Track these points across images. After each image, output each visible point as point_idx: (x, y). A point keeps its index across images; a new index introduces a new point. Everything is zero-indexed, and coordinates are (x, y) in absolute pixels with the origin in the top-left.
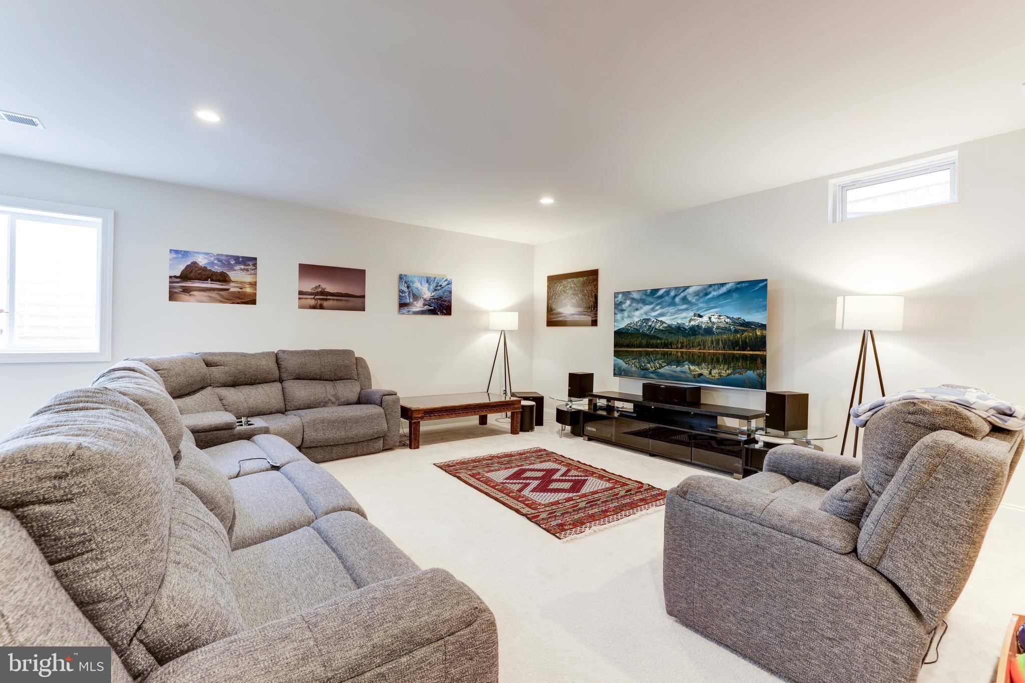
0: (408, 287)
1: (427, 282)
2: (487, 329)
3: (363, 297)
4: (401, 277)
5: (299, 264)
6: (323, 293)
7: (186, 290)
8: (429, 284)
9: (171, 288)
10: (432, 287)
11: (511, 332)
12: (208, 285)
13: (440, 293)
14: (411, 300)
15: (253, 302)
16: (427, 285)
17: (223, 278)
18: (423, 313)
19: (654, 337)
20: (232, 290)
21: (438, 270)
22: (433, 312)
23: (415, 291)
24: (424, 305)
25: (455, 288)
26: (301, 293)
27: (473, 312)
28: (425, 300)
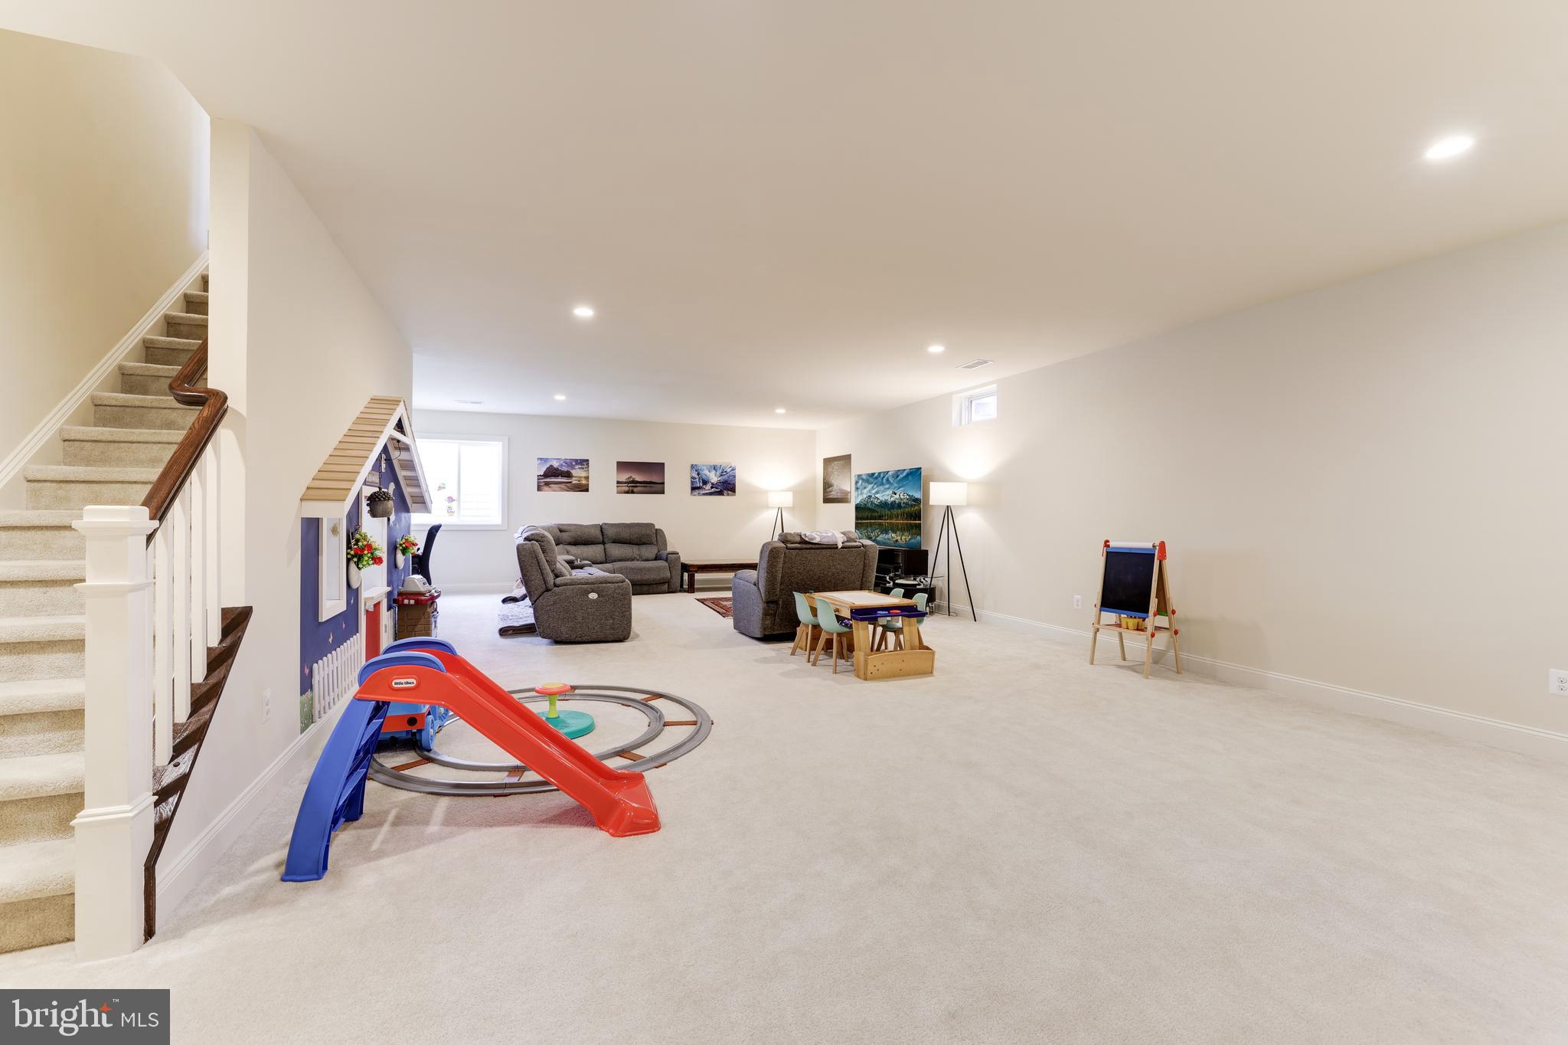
0: (698, 474)
1: (714, 469)
2: (767, 507)
3: (664, 483)
4: (692, 466)
5: (618, 462)
6: (634, 482)
7: (547, 484)
8: (716, 471)
9: (538, 483)
10: (718, 473)
11: (788, 508)
12: (560, 480)
13: (725, 477)
14: (701, 485)
15: (587, 490)
16: (714, 472)
17: (568, 475)
18: (711, 494)
19: (874, 511)
20: (574, 482)
21: (724, 459)
22: (720, 493)
23: (704, 477)
24: (712, 488)
25: (738, 473)
26: (618, 482)
27: (754, 492)
28: (713, 484)
